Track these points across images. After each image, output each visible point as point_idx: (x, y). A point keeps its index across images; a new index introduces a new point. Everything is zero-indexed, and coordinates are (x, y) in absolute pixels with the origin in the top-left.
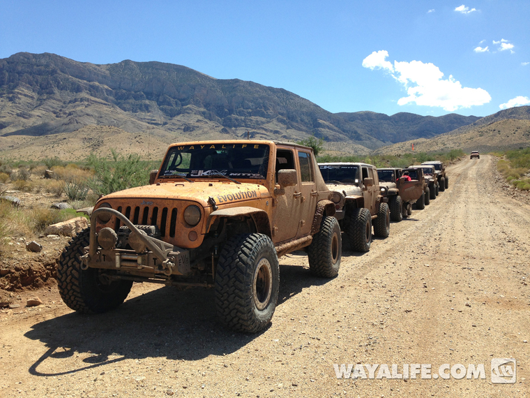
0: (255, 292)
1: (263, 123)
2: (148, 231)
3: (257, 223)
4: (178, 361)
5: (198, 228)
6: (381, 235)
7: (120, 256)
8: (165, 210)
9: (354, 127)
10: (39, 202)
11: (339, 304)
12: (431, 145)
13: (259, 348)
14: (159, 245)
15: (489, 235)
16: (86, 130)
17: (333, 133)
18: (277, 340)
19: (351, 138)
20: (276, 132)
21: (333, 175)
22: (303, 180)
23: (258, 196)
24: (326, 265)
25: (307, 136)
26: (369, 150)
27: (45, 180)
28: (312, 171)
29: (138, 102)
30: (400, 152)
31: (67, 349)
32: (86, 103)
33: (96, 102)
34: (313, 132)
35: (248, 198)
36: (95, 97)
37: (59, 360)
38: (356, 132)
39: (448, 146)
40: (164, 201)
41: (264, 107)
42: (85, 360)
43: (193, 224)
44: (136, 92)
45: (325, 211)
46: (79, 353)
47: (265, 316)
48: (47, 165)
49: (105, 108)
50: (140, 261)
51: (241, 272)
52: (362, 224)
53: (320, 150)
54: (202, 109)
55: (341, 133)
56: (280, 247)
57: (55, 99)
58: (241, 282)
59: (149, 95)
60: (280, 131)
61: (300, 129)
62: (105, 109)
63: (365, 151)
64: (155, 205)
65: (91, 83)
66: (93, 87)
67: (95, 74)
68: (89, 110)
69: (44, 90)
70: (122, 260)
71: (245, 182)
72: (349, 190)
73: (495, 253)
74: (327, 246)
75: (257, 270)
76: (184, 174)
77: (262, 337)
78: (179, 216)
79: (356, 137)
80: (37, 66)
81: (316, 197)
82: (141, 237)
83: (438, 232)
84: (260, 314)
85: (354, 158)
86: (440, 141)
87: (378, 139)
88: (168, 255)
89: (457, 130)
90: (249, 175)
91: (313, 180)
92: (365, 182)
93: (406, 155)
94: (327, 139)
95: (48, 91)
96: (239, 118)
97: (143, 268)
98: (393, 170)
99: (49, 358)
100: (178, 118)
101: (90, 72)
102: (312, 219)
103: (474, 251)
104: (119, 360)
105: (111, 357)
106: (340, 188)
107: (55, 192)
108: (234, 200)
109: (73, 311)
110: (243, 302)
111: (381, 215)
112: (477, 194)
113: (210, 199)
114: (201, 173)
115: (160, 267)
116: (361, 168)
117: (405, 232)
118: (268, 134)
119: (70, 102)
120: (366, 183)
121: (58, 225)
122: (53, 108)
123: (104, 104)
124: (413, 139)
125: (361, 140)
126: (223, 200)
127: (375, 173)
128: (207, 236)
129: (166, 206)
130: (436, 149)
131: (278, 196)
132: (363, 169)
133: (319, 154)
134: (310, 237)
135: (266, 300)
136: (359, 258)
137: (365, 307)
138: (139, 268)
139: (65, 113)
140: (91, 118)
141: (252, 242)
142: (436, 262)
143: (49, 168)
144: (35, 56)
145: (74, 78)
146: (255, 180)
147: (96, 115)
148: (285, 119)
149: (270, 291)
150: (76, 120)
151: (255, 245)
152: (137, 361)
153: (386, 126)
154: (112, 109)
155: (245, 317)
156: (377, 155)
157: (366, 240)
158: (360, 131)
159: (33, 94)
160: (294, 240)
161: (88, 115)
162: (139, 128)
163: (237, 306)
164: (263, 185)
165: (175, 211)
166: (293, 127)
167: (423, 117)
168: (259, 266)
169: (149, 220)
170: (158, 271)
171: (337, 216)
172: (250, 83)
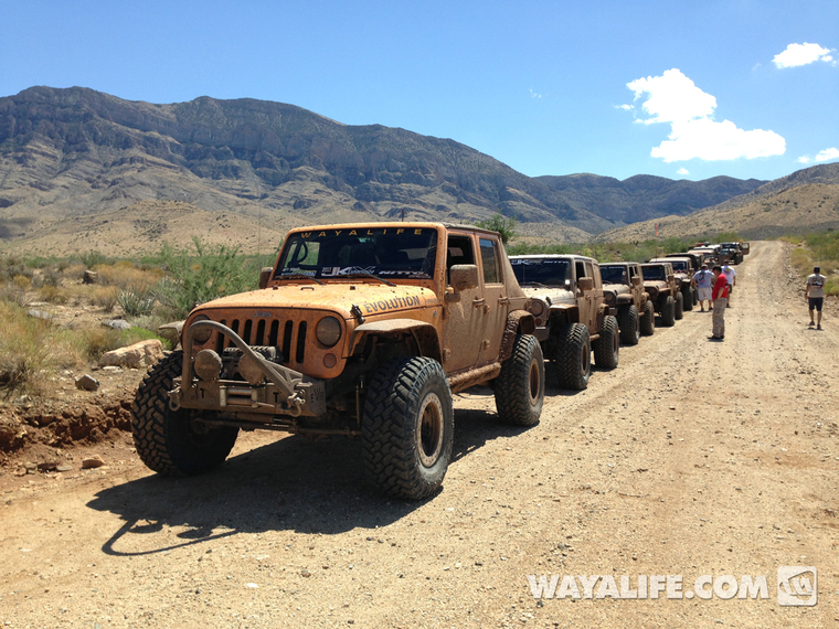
0: (420, 441)
1: (420, 194)
2: (267, 354)
3: (421, 342)
4: (312, 535)
5: (337, 349)
6: (606, 364)
7: (227, 389)
8: (289, 325)
9: (565, 198)
10: (81, 319)
11: (540, 462)
12: (687, 226)
13: (427, 519)
14: (283, 373)
15: (772, 364)
16: (138, 208)
17: (532, 208)
18: (452, 509)
19: (561, 216)
20: (441, 208)
21: (532, 274)
22: (487, 281)
23: (422, 304)
24: (522, 406)
25: (490, 215)
26: (590, 235)
27: (84, 286)
28: (500, 267)
29: (221, 163)
30: (637, 238)
31: (153, 522)
32: (140, 165)
33: (155, 163)
34: (499, 207)
35: (408, 307)
36: (153, 155)
37: (144, 536)
38: (567, 207)
39: (714, 227)
40: (287, 311)
41: (422, 168)
42: (181, 535)
43: (330, 343)
44: (218, 147)
45: (519, 327)
46: (171, 526)
47: (434, 476)
48: (85, 263)
49: (169, 173)
50: (254, 396)
51: (400, 413)
52: (576, 347)
53: (510, 235)
54: (323, 173)
55: (543, 208)
56: (454, 379)
57: (89, 159)
58: (400, 426)
59: (239, 152)
60: (447, 206)
61: (478, 203)
62: (170, 175)
63: (583, 236)
64: (274, 318)
65: (148, 134)
66: (150, 139)
67: (153, 119)
68: (143, 177)
69: (73, 146)
70: (229, 396)
71: (402, 284)
72: (556, 297)
73: (779, 390)
74: (524, 379)
75: (423, 410)
76: (312, 273)
77: (429, 505)
78: (310, 333)
79: (568, 215)
80: (62, 107)
81: (506, 305)
82: (257, 361)
83: (693, 361)
84: (428, 473)
85: (564, 247)
86: (701, 219)
87: (603, 217)
88: (296, 388)
89: (728, 201)
90: (408, 273)
91: (501, 281)
92: (579, 284)
93: (647, 242)
94: (522, 219)
95: (78, 146)
96: (382, 186)
97: (260, 406)
98: (625, 266)
99: (128, 533)
100: (285, 187)
101: (145, 116)
102: (501, 339)
103: (748, 387)
104: (229, 534)
105: (216, 531)
106: (542, 294)
107: (102, 304)
108: (387, 310)
109: (154, 473)
110: (403, 455)
111: (605, 334)
112: (758, 301)
113: (354, 307)
114: (336, 271)
115: (284, 405)
116: (574, 262)
117: (643, 360)
118: (428, 211)
119: (114, 164)
120: (582, 286)
121: (120, 352)
122: (87, 173)
123: (169, 167)
124: (659, 217)
125: (575, 219)
126: (371, 309)
127: (597, 271)
128: (350, 361)
129: (291, 318)
130: (695, 233)
131: (450, 304)
132: (577, 263)
133: (509, 242)
134: (498, 365)
135: (435, 454)
136: (570, 399)
137: (579, 465)
138: (254, 406)
139: (106, 182)
140: (147, 189)
141: (415, 369)
142: (688, 403)
143: (89, 268)
144: (58, 91)
145: (120, 127)
146: (418, 281)
147: (156, 183)
148: (455, 187)
149: (440, 441)
150: (124, 193)
151: (419, 373)
152: (254, 535)
153: (615, 196)
154: (180, 174)
155: (406, 475)
156: (601, 243)
157: (583, 372)
158: (574, 205)
159: (56, 152)
160: (474, 369)
161: (142, 184)
162: (223, 203)
163: (395, 460)
164: (428, 287)
165: (303, 326)
166: (468, 200)
167: (674, 182)
168: (425, 404)
169: (266, 339)
170: (282, 411)
171: (538, 334)
172: (399, 131)
